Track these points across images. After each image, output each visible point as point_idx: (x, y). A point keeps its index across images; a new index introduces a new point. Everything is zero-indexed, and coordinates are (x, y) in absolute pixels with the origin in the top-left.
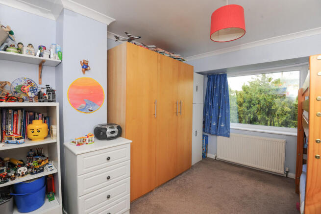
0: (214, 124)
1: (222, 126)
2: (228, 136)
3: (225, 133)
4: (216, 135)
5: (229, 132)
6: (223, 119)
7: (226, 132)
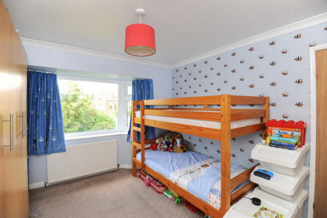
0: (41, 140)
1: (54, 140)
2: (64, 151)
3: (59, 148)
4: (46, 153)
5: (64, 146)
6: (55, 130)
7: (60, 146)
